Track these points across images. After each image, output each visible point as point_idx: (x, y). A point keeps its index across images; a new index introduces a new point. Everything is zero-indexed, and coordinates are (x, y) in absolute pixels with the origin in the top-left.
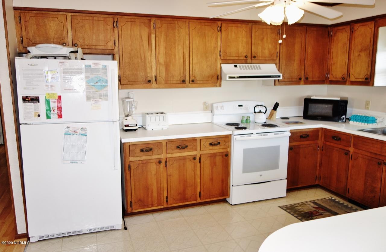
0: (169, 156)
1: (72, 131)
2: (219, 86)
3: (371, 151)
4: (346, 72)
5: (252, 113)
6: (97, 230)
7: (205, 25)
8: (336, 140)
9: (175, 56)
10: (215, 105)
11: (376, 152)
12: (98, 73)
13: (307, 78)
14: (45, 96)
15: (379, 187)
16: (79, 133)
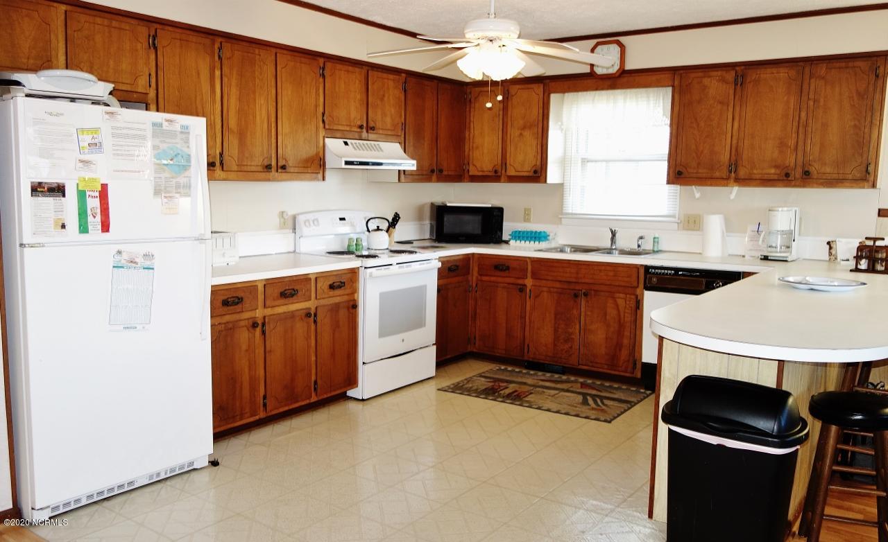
0: (268, 312)
1: (128, 261)
2: (322, 179)
3: (560, 279)
4: (500, 162)
5: (364, 233)
6: (163, 476)
7: (301, 63)
8: (502, 270)
9: (255, 117)
10: (301, 219)
11: (568, 280)
12: (174, 141)
13: (441, 171)
14: (78, 184)
15: (577, 331)
16: (139, 265)
